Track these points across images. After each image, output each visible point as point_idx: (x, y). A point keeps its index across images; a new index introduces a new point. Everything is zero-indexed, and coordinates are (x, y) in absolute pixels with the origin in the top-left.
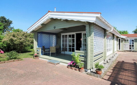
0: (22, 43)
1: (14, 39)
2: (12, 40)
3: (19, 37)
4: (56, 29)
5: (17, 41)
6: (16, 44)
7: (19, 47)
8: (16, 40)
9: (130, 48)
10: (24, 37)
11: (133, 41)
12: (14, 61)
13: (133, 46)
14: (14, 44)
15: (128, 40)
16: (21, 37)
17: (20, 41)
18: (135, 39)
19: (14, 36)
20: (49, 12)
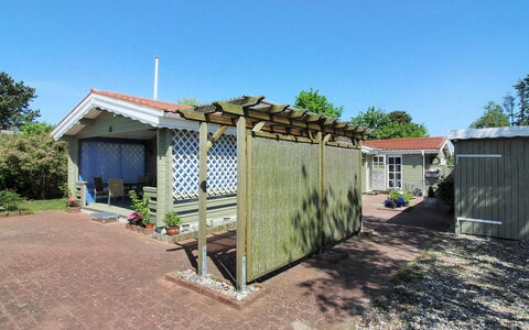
0: (45, 168)
1: (22, 156)
2: (14, 160)
3: (37, 152)
4: (113, 132)
5: (30, 161)
6: (27, 172)
7: (38, 182)
8: (26, 161)
9: (391, 185)
10: (52, 151)
11: (398, 160)
12: (7, 215)
13: (399, 176)
14: (20, 170)
15: (381, 159)
16: (43, 152)
17: (40, 161)
18: (403, 155)
19: (21, 148)
20: (92, 91)
